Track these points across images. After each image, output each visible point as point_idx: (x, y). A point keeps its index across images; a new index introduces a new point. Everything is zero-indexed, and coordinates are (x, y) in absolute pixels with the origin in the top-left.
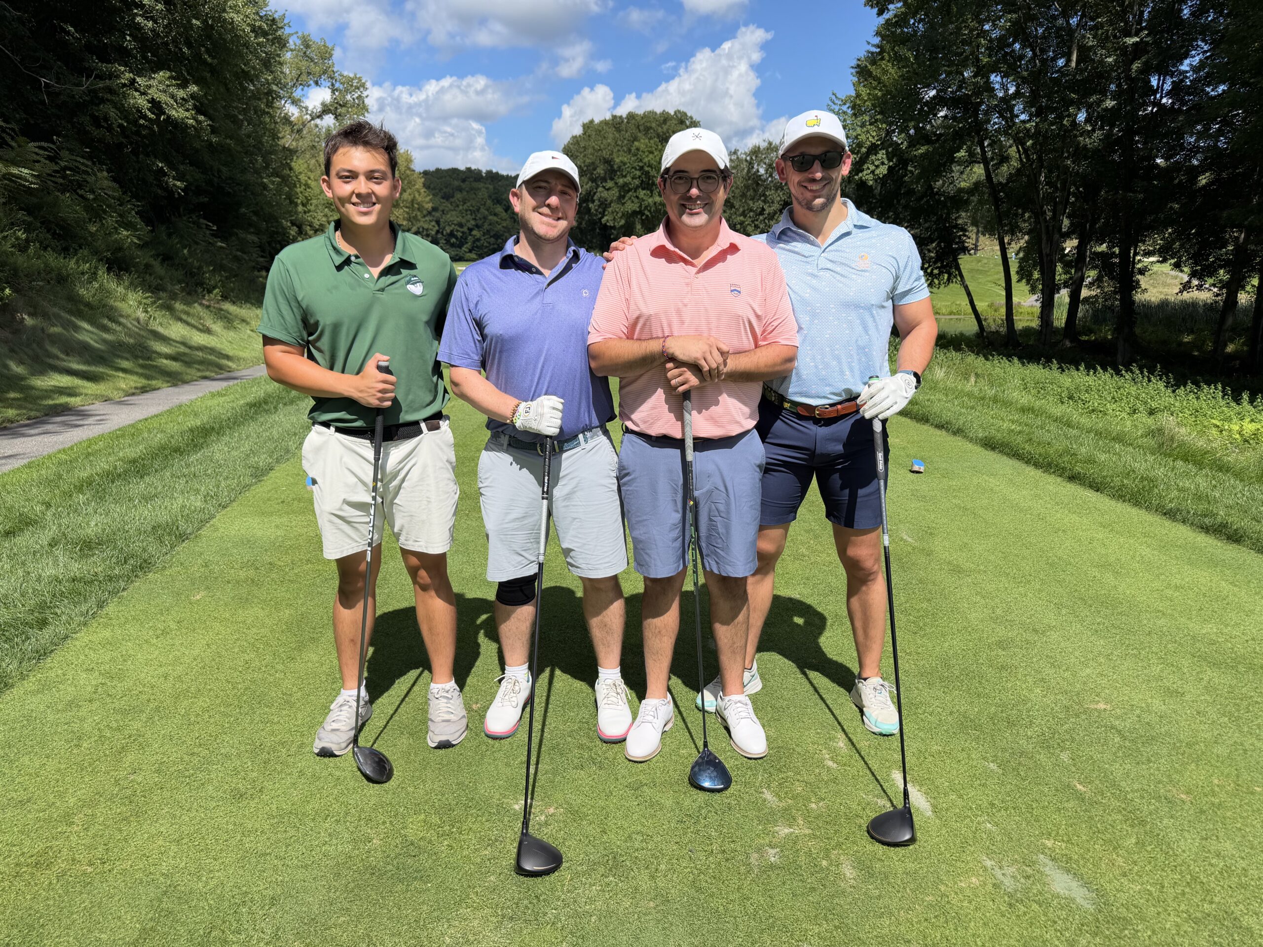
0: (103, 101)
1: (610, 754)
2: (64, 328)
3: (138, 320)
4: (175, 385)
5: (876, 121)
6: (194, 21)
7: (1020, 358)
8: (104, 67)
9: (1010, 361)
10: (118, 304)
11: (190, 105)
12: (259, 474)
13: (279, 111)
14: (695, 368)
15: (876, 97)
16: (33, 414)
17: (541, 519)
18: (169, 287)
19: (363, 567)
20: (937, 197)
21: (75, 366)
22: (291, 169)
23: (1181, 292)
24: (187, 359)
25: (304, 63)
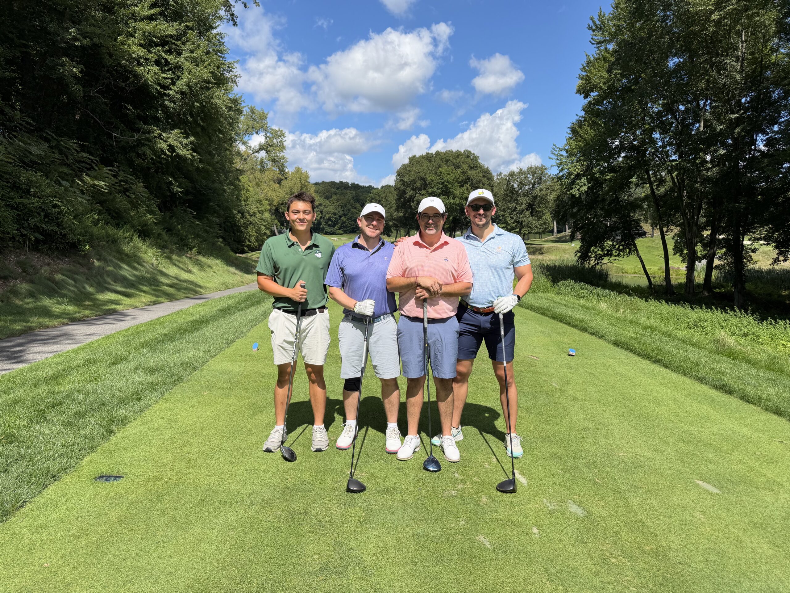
0: (143, 145)
1: (390, 458)
2: (114, 268)
3: (152, 264)
4: (171, 301)
5: (580, 160)
6: (196, 104)
7: (667, 302)
8: (146, 127)
9: (660, 302)
10: (143, 255)
11: (189, 147)
12: (229, 343)
13: (234, 148)
14: (427, 290)
15: (581, 147)
16: (98, 313)
17: (363, 352)
18: (170, 246)
19: (289, 370)
20: (621, 203)
21: (119, 289)
22: (239, 181)
23: (773, 264)
24: (178, 287)
25: (251, 122)
